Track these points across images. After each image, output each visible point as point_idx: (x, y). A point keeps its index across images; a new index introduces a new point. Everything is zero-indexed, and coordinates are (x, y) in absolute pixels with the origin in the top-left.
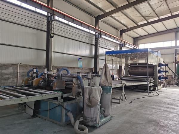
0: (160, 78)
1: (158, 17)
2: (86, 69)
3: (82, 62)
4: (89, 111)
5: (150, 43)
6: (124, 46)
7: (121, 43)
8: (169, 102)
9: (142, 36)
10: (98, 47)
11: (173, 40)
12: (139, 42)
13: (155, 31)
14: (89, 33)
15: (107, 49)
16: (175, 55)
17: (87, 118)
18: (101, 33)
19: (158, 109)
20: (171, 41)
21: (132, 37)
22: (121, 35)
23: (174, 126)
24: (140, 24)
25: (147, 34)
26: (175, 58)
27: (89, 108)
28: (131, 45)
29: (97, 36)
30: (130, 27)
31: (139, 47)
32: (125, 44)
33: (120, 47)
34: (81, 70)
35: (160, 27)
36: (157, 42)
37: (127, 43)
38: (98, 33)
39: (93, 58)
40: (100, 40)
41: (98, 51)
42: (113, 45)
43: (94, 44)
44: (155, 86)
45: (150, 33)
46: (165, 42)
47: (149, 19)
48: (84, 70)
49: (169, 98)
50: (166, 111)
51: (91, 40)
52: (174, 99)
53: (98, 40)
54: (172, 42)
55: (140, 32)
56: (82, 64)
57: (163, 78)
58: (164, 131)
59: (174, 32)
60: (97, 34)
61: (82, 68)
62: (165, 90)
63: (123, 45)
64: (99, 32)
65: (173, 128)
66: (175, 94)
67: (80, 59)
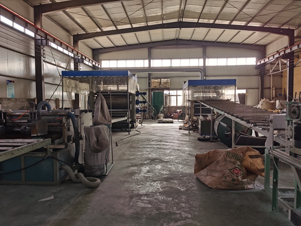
0: (138, 111)
1: (131, 24)
2: (23, 101)
3: (14, 89)
4: (96, 157)
5: (117, 60)
6: (83, 62)
7: (76, 57)
8: (156, 139)
9: (105, 48)
10: (42, 61)
11: (146, 59)
12: (102, 56)
13: (124, 44)
14: (24, 34)
15: (55, 65)
16: (149, 80)
17: (94, 167)
18: (46, 37)
19: (151, 148)
20: (144, 59)
21: (90, 48)
22: (75, 42)
23: (176, 159)
24: (105, 29)
25: (113, 45)
26: (149, 83)
27: (96, 154)
28: (91, 62)
29: (40, 41)
30: (90, 31)
31: (101, 64)
32: (82, 59)
33: (74, 62)
34: (14, 102)
35: (131, 38)
36: (126, 59)
37: (85, 57)
38: (42, 37)
39: (34, 80)
40: (46, 48)
41: (42, 68)
42: (64, 58)
43: (34, 55)
44: (133, 122)
45: (116, 45)
46: (136, 61)
47: (119, 25)
48: (19, 102)
49: (154, 135)
50: (160, 148)
51: (28, 48)
52: (159, 135)
53: (42, 50)
54: (145, 61)
55: (104, 41)
56: (14, 92)
57: (141, 111)
58: (171, 165)
59: (147, 47)
60: (38, 37)
61: (16, 99)
62: (143, 127)
63: (81, 60)
64: (43, 35)
65: (176, 161)
66: (157, 129)
67: (11, 81)
